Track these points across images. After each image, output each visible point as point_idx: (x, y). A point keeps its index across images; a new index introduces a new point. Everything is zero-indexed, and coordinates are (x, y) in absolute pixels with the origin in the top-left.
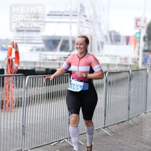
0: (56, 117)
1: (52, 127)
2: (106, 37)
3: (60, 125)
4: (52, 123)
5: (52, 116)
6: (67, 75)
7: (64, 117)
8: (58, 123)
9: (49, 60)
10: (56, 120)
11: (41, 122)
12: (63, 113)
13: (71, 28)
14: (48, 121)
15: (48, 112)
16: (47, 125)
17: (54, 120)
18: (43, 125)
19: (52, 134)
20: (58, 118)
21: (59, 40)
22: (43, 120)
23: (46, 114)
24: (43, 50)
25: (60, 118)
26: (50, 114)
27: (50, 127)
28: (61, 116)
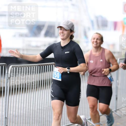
0: (41, 108)
2: (92, 22)
3: (45, 116)
4: (36, 114)
5: (36, 107)
6: (52, 65)
7: (49, 107)
9: (33, 47)
10: (40, 111)
11: (24, 112)
14: (31, 111)
15: (32, 102)
16: (31, 116)
17: (38, 111)
18: (27, 116)
20: (43, 108)
21: (43, 26)
22: (27, 110)
23: (29, 104)
24: (26, 36)
25: (45, 109)
26: (34, 105)
28: (45, 106)
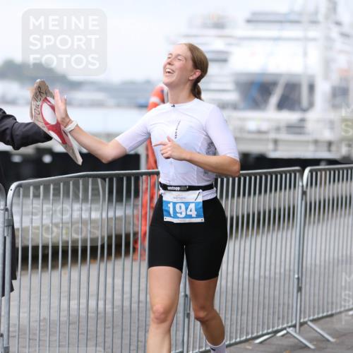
0: (267, 273)
1: (256, 299)
3: (277, 293)
4: (256, 288)
5: (257, 271)
6: (295, 172)
7: (287, 273)
8: (272, 288)
9: (250, 132)
10: (267, 281)
11: (229, 284)
12: (283, 264)
13: (305, 54)
14: (246, 283)
15: (247, 261)
17: (262, 280)
18: (235, 292)
19: (256, 315)
20: (272, 275)
21: (274, 84)
22: (236, 279)
23: (241, 265)
24: (235, 107)
25: (277, 276)
27: (251, 298)
28: (278, 270)
